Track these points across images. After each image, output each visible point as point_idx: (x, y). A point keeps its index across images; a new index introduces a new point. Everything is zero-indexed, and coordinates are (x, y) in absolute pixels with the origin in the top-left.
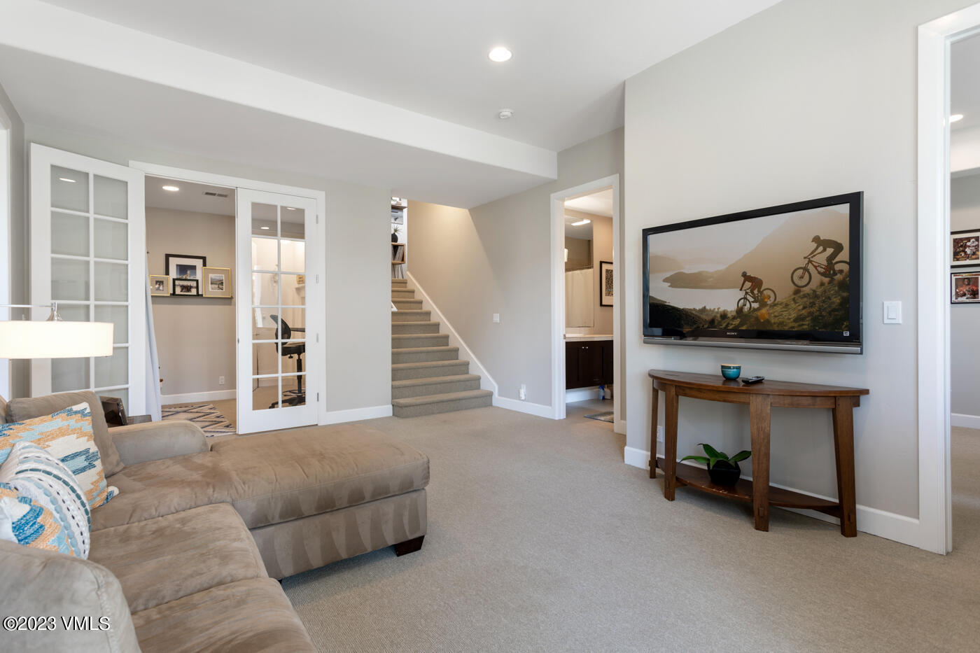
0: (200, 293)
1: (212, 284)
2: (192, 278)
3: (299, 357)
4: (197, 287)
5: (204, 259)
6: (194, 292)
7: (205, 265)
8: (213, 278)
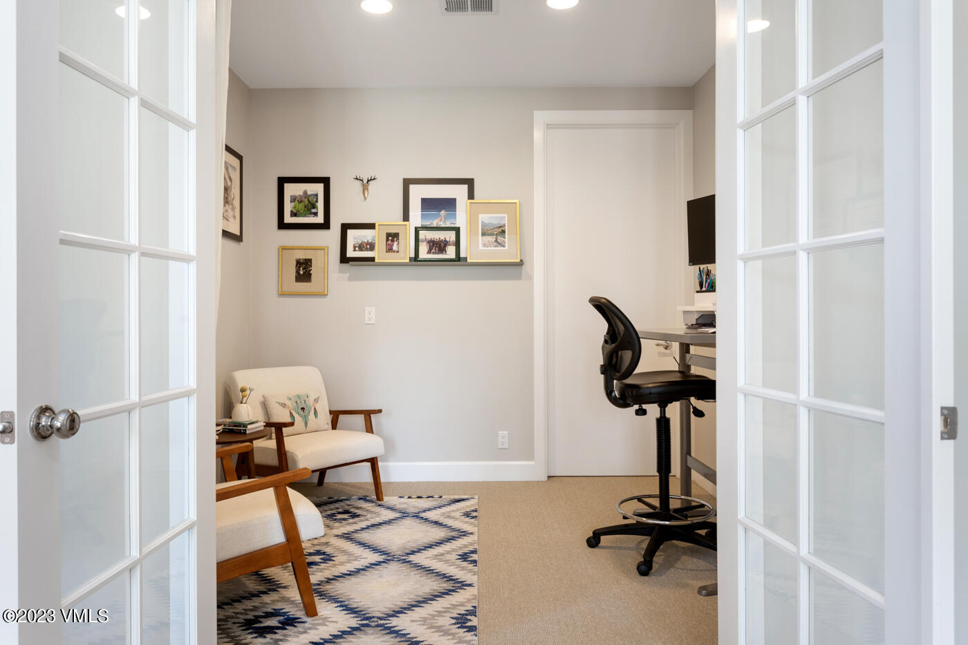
0: (462, 255)
1: (483, 234)
2: (448, 225)
3: (663, 412)
4: (457, 244)
5: (470, 183)
6: (451, 252)
7: (471, 195)
8: (487, 222)
